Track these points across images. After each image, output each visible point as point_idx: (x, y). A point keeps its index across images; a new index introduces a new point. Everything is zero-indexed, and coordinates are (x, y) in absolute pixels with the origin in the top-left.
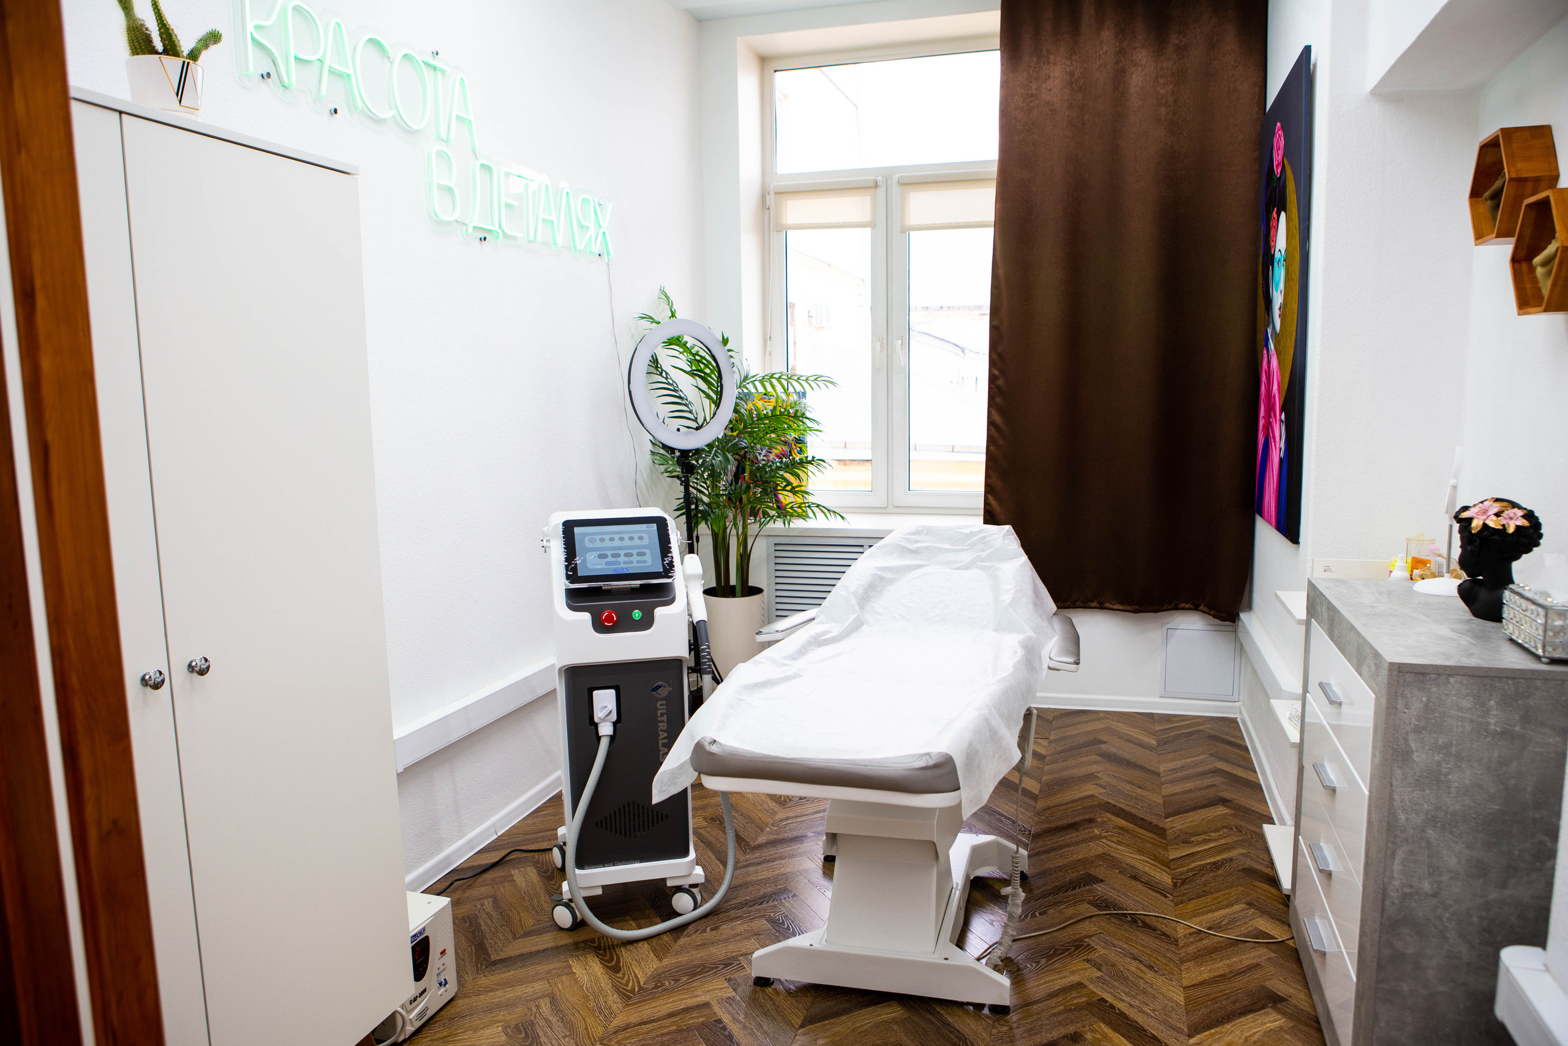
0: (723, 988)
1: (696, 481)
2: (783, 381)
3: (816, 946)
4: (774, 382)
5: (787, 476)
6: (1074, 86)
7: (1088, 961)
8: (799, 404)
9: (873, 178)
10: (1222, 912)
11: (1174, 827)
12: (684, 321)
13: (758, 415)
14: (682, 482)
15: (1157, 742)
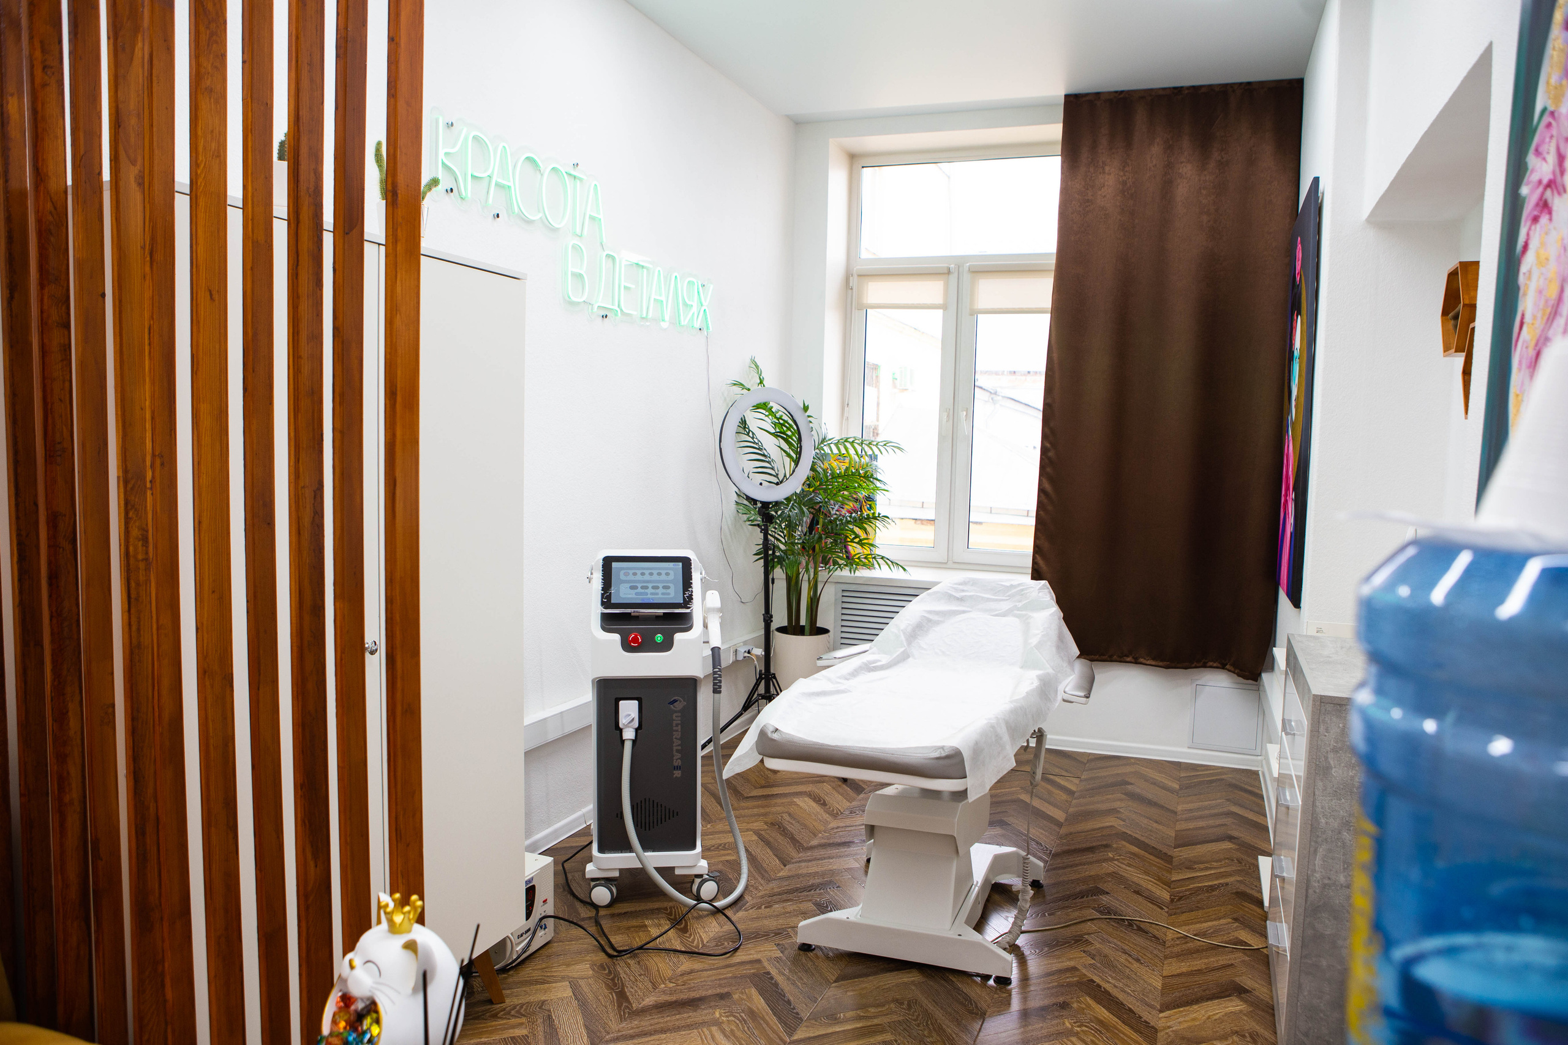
0: (773, 950)
1: (774, 530)
2: (856, 445)
3: (852, 919)
4: (848, 445)
5: (856, 529)
6: (1126, 194)
7: (1084, 952)
8: (871, 465)
9: (947, 265)
10: (1210, 924)
11: (1181, 856)
12: (770, 389)
13: (832, 474)
14: (762, 530)
15: (1180, 786)
